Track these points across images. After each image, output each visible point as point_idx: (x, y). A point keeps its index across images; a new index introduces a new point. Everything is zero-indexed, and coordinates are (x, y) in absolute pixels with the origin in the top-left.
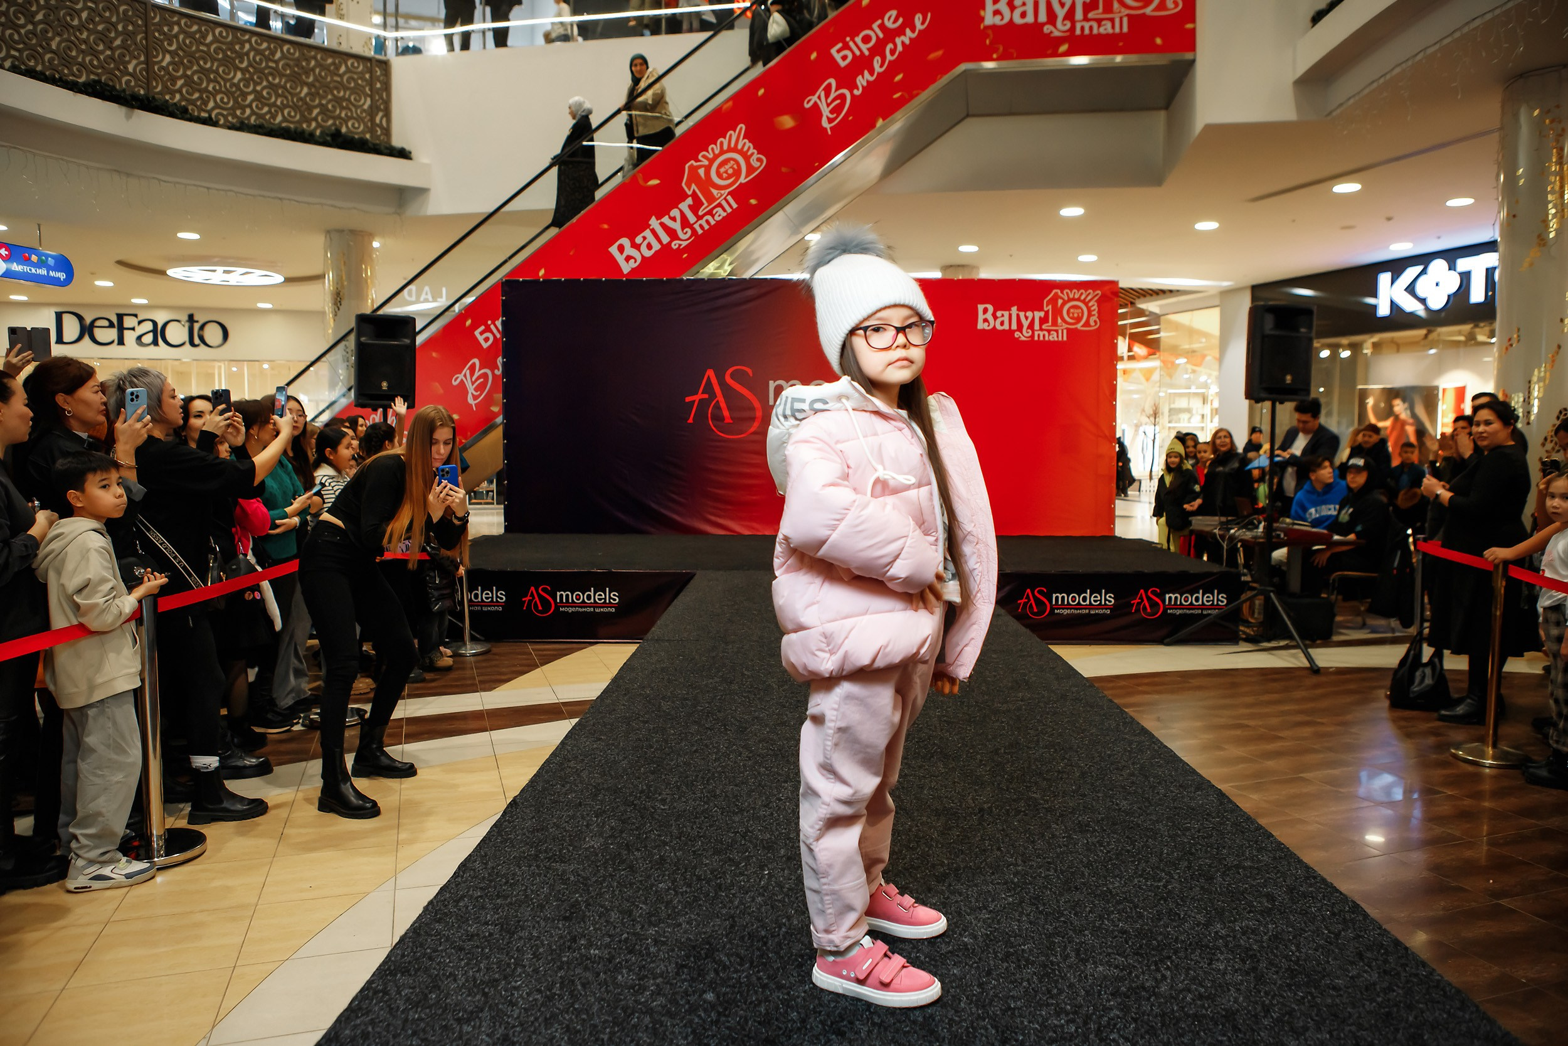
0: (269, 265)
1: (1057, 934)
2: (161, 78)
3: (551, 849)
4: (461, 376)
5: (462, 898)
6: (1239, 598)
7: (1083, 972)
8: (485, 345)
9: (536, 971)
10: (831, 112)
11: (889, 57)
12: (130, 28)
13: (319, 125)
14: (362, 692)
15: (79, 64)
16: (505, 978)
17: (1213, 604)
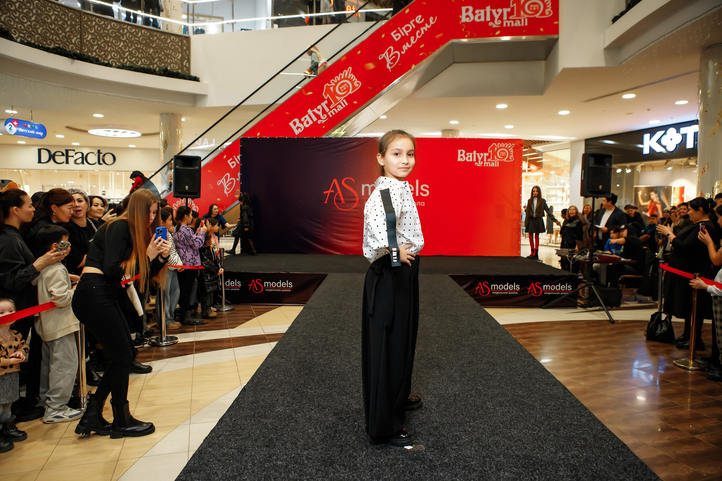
0: (134, 128)
1: (487, 456)
2: (87, 45)
3: (261, 412)
4: (221, 181)
5: (220, 436)
6: (577, 287)
7: (498, 475)
8: (232, 167)
9: (253, 472)
10: (391, 61)
11: (418, 37)
12: (74, 23)
13: (158, 66)
14: (176, 328)
15: (50, 39)
16: (240, 475)
17: (565, 290)
